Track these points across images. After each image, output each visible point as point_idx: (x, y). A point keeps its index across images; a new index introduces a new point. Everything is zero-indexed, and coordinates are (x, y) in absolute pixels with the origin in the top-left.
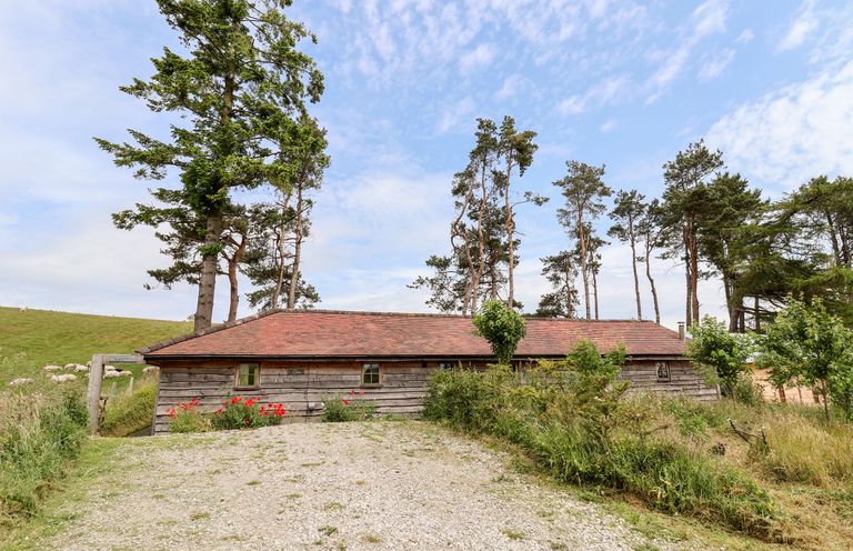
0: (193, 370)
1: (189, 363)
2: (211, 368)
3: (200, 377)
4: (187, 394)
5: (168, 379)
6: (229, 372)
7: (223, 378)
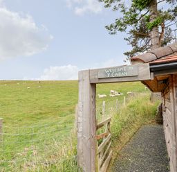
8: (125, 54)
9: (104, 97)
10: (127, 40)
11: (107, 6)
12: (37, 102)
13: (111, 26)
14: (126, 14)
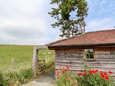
0: (66, 52)
1: (65, 49)
2: (73, 51)
3: (69, 55)
4: (65, 61)
5: (58, 55)
6: (80, 52)
7: (78, 55)
8: (60, 36)
9: (51, 54)
10: (61, 30)
11: (52, 16)
12: (19, 56)
13: (54, 25)
14: (60, 20)
